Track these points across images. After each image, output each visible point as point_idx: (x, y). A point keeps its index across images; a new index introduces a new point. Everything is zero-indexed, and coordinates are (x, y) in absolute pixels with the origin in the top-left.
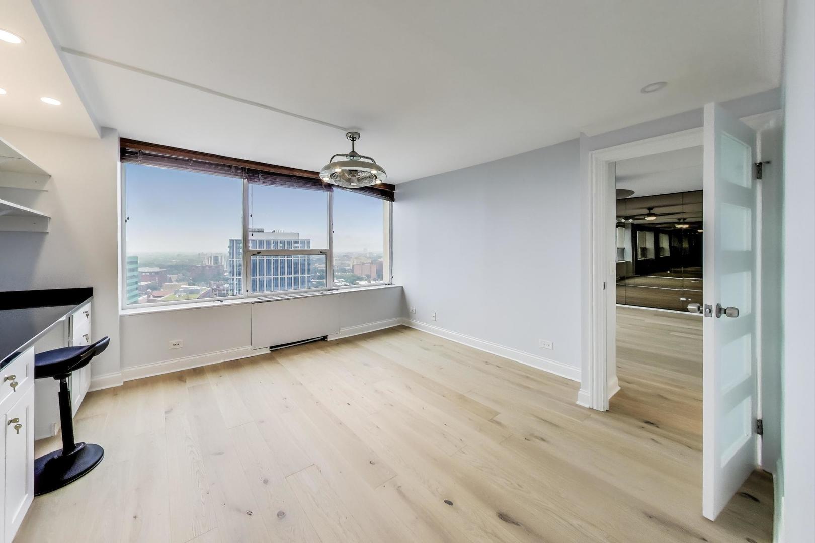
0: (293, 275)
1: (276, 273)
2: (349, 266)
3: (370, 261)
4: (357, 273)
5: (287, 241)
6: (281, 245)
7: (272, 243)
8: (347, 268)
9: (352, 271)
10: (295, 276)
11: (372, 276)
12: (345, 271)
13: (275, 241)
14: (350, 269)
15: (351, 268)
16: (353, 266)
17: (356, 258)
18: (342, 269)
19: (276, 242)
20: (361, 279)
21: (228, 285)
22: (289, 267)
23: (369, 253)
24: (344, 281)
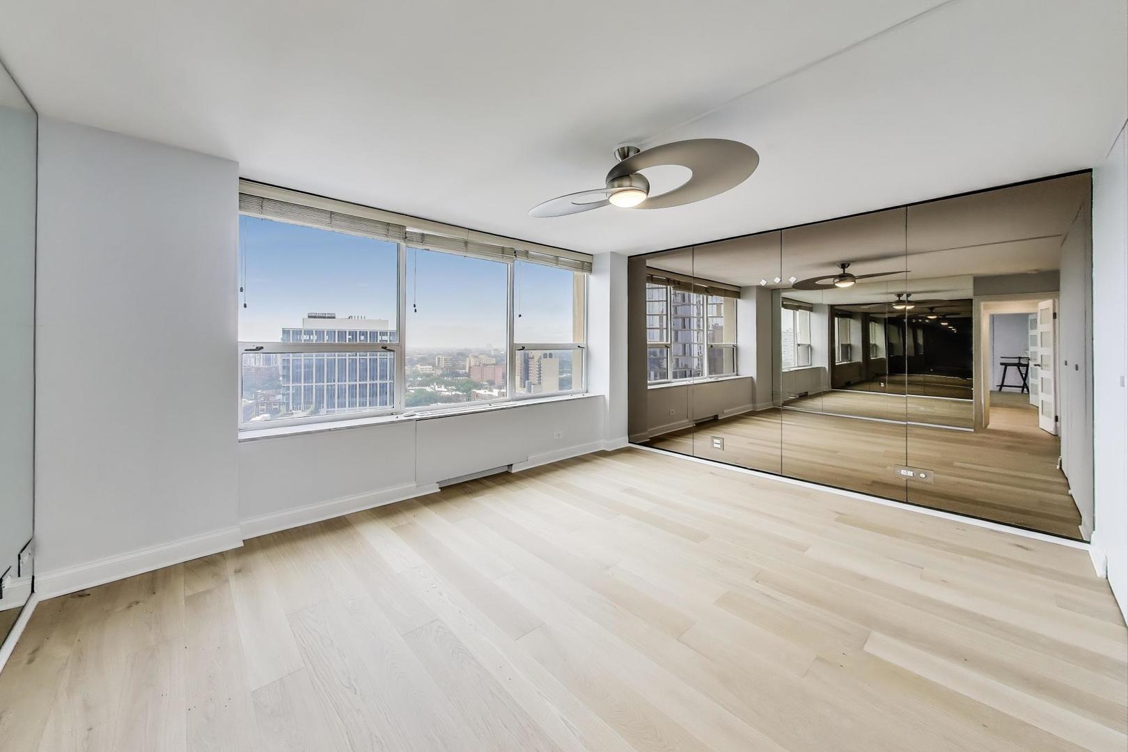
0: (378, 382)
1: (353, 378)
2: (464, 368)
3: (494, 361)
4: (475, 377)
5: (370, 333)
6: (362, 338)
7: (347, 334)
8: (461, 371)
9: (468, 375)
10: (382, 382)
11: (496, 382)
12: (458, 375)
13: (352, 332)
14: (466, 373)
15: (467, 371)
16: (470, 367)
17: (475, 357)
18: (453, 373)
19: (353, 334)
20: (480, 387)
21: (279, 397)
22: (374, 369)
23: (495, 350)
24: (456, 390)
